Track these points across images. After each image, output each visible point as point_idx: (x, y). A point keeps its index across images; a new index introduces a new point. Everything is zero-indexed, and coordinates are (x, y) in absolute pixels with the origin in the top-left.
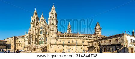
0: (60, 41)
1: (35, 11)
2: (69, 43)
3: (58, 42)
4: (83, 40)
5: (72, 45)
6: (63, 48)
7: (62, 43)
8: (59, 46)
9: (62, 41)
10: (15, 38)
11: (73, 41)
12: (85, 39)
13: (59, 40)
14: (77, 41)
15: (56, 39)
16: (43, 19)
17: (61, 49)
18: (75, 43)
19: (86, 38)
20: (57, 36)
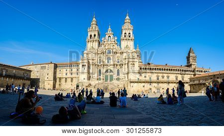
0: (145, 77)
1: (94, 19)
2: (158, 79)
3: (142, 78)
4: (175, 75)
5: (162, 83)
6: (150, 87)
7: (147, 79)
8: (143, 84)
9: (148, 76)
10: (56, 66)
11: (163, 77)
12: (178, 74)
13: (143, 75)
14: (168, 77)
15: (139, 73)
16: (112, 36)
17: (147, 89)
18: (165, 79)
19: (179, 72)
20: (141, 68)
